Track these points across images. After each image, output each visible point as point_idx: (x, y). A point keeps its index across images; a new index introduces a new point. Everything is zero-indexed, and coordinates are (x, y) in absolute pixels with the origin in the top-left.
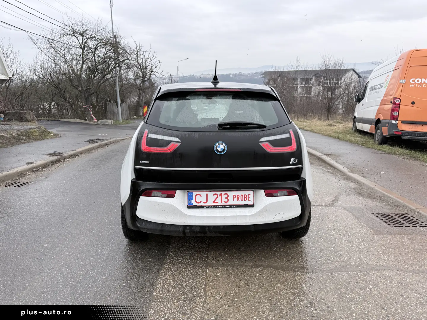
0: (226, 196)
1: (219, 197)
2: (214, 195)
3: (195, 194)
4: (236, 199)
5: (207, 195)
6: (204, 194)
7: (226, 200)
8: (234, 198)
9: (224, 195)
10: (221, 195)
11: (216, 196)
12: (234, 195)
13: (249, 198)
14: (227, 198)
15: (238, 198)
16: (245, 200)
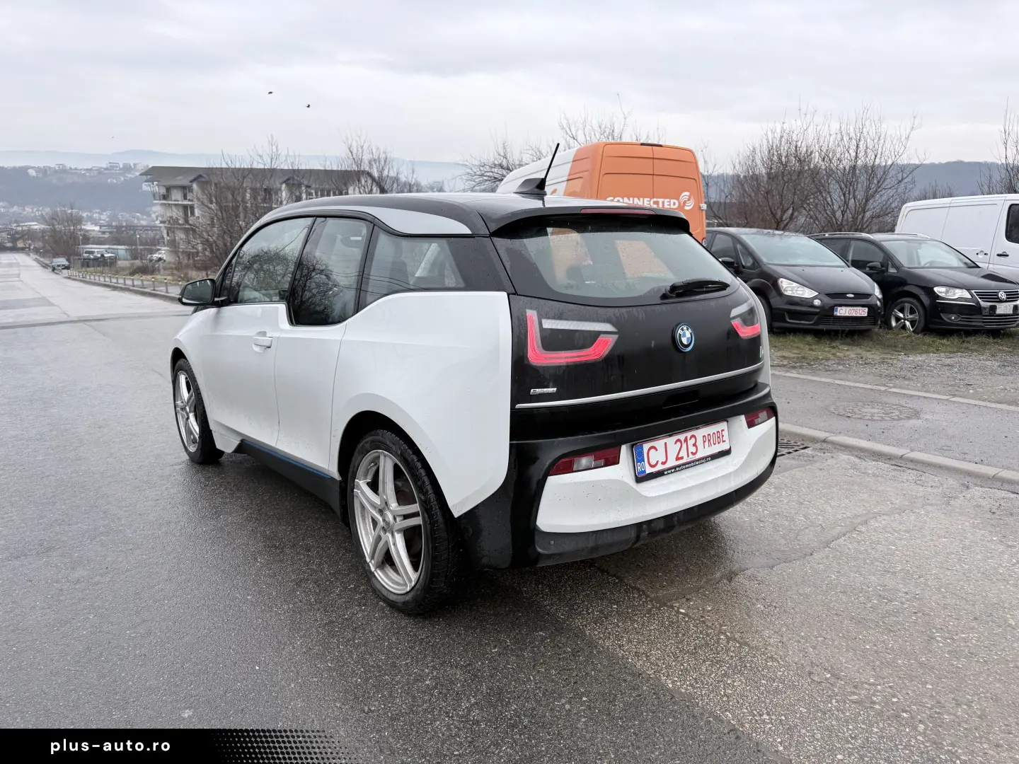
0: (693, 439)
1: (684, 445)
2: (676, 443)
3: (646, 446)
4: (707, 443)
5: (666, 444)
6: (659, 444)
7: (693, 450)
8: (704, 442)
9: (690, 439)
10: (686, 440)
11: (679, 444)
12: (704, 436)
13: (723, 436)
14: (695, 445)
15: (709, 441)
16: (719, 443)
